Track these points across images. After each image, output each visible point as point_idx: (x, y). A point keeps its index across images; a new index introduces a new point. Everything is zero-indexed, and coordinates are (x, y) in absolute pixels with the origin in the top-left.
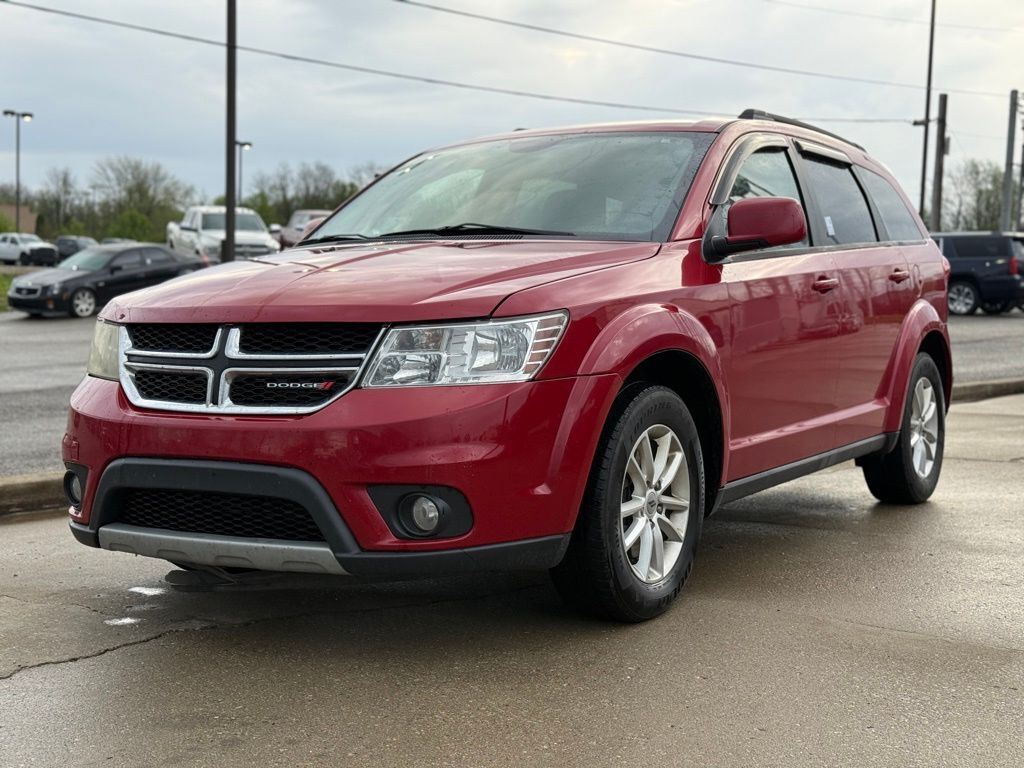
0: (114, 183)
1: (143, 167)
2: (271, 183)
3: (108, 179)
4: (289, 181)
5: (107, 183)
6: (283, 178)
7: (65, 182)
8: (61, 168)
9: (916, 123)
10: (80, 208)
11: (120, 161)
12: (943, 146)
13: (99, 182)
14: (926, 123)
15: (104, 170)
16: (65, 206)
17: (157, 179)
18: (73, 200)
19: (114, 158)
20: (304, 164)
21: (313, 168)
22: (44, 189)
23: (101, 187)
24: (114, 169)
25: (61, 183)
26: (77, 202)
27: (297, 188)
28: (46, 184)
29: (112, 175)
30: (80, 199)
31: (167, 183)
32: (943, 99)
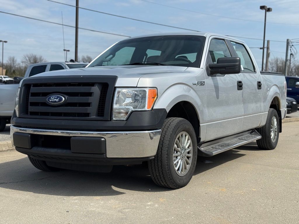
1: (37, 57)
3: (27, 60)
5: (26, 61)
7: (13, 60)
8: (12, 56)
9: (261, 48)
10: (17, 68)
11: (30, 55)
12: (268, 55)
13: (24, 60)
14: (263, 48)
15: (26, 57)
16: (13, 67)
22: (7, 63)
23: (25, 62)
24: (28, 57)
25: (12, 61)
26: (16, 66)
28: (8, 61)
30: (18, 66)
32: (268, 42)
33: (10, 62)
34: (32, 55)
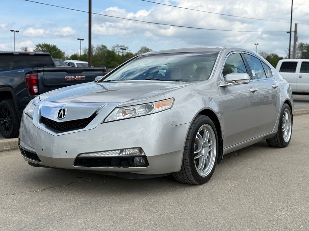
9: (288, 32)
11: (43, 44)
12: (296, 39)
14: (290, 32)
20: (98, 45)
21: (100, 46)
27: (96, 53)
32: (296, 25)
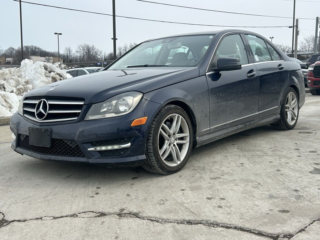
0: (82, 51)
1: (89, 46)
2: (123, 49)
4: (127, 48)
5: (80, 51)
6: (125, 48)
7: (69, 51)
8: (68, 47)
10: (73, 57)
12: (297, 33)
13: (78, 50)
14: (293, 27)
16: (69, 57)
17: (93, 49)
18: (72, 55)
19: (82, 44)
20: (131, 44)
22: (64, 53)
24: (82, 47)
26: (73, 56)
29: (81, 48)
31: (95, 50)
32: (297, 20)
33: (66, 52)
34: (85, 44)
